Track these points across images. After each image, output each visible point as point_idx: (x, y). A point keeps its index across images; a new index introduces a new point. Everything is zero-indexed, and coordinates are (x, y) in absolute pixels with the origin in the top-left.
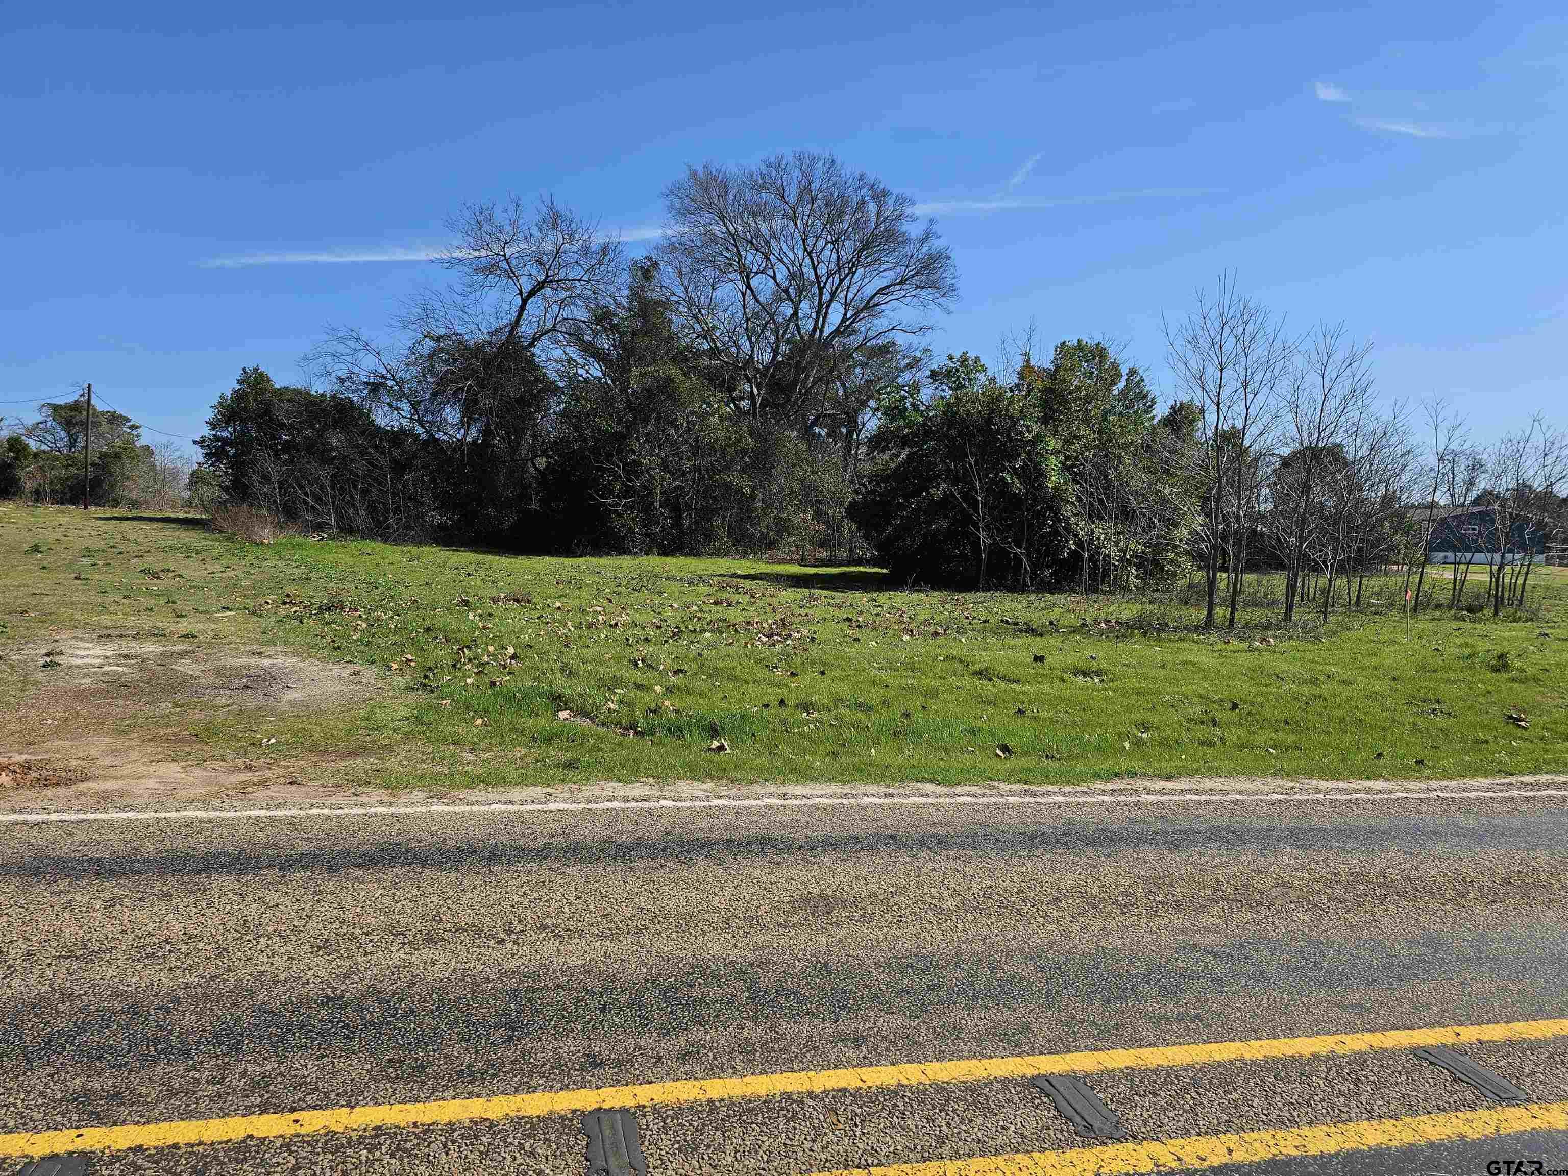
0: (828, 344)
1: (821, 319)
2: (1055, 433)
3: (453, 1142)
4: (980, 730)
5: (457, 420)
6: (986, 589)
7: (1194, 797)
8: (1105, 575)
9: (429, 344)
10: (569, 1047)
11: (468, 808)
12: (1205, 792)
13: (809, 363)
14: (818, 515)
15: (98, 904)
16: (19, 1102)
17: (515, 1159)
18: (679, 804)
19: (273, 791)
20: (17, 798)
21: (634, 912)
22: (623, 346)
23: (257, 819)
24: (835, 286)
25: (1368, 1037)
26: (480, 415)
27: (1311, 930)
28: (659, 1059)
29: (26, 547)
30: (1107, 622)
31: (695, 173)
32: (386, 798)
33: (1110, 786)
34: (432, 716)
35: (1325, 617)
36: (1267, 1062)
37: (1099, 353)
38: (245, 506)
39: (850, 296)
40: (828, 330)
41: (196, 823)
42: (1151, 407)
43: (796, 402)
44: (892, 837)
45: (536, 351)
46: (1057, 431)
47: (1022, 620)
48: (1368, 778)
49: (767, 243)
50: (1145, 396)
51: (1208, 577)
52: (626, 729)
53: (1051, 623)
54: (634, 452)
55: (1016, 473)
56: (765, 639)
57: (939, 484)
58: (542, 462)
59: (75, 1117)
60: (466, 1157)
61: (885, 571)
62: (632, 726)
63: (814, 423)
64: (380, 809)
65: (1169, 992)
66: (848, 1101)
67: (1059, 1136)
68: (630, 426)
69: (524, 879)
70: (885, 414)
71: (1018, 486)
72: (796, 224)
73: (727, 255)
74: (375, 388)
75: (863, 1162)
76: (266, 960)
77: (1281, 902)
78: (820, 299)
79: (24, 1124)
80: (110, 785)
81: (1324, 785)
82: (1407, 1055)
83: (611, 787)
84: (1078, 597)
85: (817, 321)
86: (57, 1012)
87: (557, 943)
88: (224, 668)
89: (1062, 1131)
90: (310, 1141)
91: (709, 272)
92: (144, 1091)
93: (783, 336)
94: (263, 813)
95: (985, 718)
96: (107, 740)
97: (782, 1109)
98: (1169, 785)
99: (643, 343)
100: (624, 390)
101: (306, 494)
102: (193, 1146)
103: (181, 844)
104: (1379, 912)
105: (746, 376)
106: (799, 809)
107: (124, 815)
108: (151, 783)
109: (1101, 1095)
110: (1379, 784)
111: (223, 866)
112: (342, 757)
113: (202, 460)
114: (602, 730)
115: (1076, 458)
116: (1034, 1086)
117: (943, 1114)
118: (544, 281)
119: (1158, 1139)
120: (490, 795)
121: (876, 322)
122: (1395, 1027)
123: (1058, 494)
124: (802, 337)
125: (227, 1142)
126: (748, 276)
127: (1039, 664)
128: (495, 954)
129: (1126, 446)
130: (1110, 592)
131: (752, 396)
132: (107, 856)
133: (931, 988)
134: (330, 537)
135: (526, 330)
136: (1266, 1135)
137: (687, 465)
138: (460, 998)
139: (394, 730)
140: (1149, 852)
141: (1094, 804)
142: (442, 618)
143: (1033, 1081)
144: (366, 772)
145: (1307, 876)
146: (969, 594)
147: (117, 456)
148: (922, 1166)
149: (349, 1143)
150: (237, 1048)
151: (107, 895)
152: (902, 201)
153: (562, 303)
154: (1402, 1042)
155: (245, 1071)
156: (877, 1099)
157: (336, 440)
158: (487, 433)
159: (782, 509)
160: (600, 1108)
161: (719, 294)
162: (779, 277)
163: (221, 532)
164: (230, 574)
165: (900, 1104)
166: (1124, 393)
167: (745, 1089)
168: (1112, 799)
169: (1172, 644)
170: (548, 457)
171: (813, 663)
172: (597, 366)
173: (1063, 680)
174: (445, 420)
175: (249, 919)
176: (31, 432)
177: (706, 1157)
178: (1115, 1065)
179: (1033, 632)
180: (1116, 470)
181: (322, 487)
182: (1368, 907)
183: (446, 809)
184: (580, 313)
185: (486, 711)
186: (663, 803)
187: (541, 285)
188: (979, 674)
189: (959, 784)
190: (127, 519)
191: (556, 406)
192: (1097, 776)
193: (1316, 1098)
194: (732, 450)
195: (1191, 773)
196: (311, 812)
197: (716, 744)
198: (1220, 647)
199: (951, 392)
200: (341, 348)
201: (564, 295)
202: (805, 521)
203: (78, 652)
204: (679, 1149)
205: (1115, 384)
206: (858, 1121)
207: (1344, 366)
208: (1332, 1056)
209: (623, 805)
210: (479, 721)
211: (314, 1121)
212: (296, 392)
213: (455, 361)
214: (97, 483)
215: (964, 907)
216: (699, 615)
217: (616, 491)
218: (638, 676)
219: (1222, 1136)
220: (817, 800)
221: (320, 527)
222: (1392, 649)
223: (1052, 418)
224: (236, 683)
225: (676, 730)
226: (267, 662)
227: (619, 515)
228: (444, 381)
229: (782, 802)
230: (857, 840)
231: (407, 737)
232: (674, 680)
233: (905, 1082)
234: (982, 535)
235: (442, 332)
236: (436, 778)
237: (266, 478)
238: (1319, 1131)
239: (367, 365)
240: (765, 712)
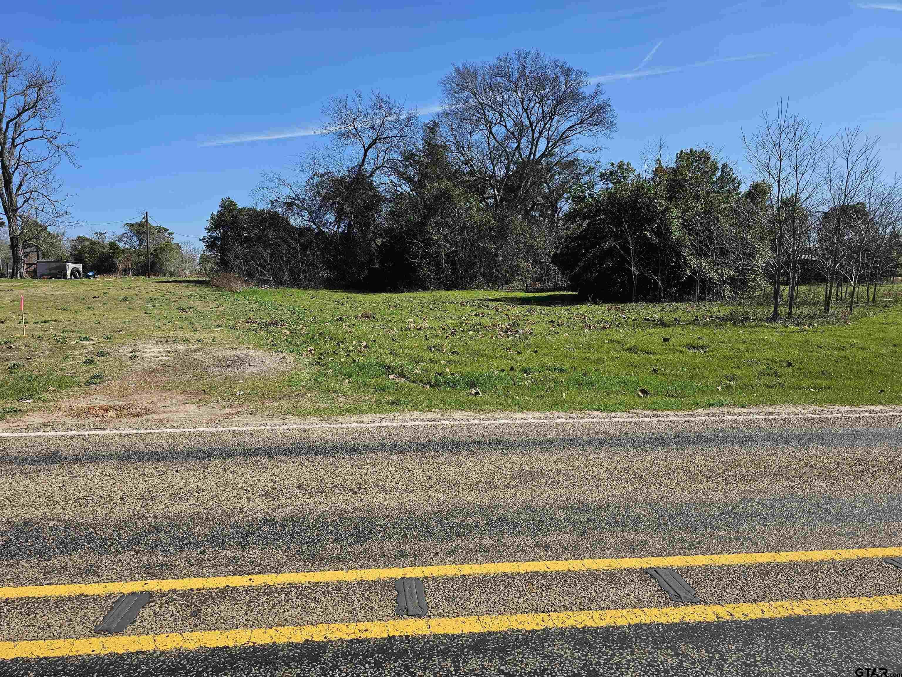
0: (538, 162)
1: (534, 148)
2: (676, 206)
3: (328, 592)
4: (630, 382)
5: (333, 220)
6: (636, 302)
7: (758, 417)
8: (710, 289)
9: (317, 179)
10: (388, 546)
11: (340, 425)
12: (766, 414)
13: (528, 174)
14: (535, 263)
15: (156, 474)
16: (118, 568)
17: (359, 601)
18: (452, 423)
19: (241, 418)
20: (118, 424)
21: (426, 479)
22: (421, 173)
23: (234, 432)
24: (542, 127)
25: (856, 551)
26: (345, 217)
27: (826, 491)
28: (437, 554)
29: (121, 298)
30: (710, 317)
31: (458, 68)
32: (298, 421)
33: (706, 411)
34: (323, 378)
35: (851, 310)
36: (790, 564)
37: (704, 156)
38: (227, 273)
39: (551, 133)
40: (538, 154)
41: (204, 434)
42: (738, 186)
43: (520, 198)
44: (572, 440)
45: (374, 179)
46: (678, 205)
47: (658, 318)
48: (872, 404)
49: (501, 106)
50: (733, 181)
51: (775, 288)
52: (426, 384)
53: (676, 319)
54: (429, 233)
55: (653, 232)
56: (503, 334)
57: (607, 241)
58: (379, 241)
59: (144, 575)
60: (335, 599)
61: (575, 293)
62: (429, 383)
63: (532, 209)
64: (295, 426)
65: (733, 525)
66: (539, 578)
67: (660, 600)
68: (427, 218)
69: (368, 461)
70: (573, 201)
71: (655, 239)
72: (517, 93)
73: (478, 115)
74: (289, 205)
75: (546, 609)
76: (237, 501)
77: (807, 476)
78: (533, 137)
79: (120, 578)
80: (163, 416)
81: (842, 408)
82: (880, 562)
83: (416, 414)
84: (693, 304)
85: (531, 149)
86: (137, 525)
87: (384, 494)
88: (218, 356)
89: (662, 598)
90: (257, 589)
91: (468, 126)
92: (177, 563)
93: (512, 160)
94: (236, 428)
95: (633, 375)
96: (161, 394)
97: (502, 581)
98: (744, 410)
99: (432, 170)
100: (422, 198)
101: (257, 265)
102: (200, 590)
103: (196, 444)
104: (871, 481)
105: (491, 184)
106: (520, 425)
107: (168, 430)
108: (182, 415)
109: (686, 579)
110: (880, 408)
111: (216, 455)
112: (276, 400)
113: (204, 249)
114: (411, 385)
115: (691, 221)
116: (647, 573)
117: (593, 586)
118: (377, 139)
119: (719, 604)
120: (352, 419)
121: (566, 147)
122: (874, 546)
123: (680, 243)
124: (523, 160)
125: (216, 589)
126: (490, 127)
127: (666, 343)
128: (352, 499)
129: (721, 212)
130: (713, 300)
131: (495, 197)
132: (160, 450)
133: (590, 521)
134: (271, 287)
135: (368, 167)
136: (786, 604)
137: (458, 238)
138: (333, 521)
139: (303, 386)
140: (727, 447)
141: (695, 421)
142: (328, 328)
143: (647, 571)
144: (288, 408)
145: (826, 461)
146: (626, 305)
147: (162, 249)
148: (579, 613)
149: (276, 591)
150: (222, 543)
151: (160, 469)
152: (580, 74)
153: (387, 151)
154: (878, 554)
155: (226, 555)
156: (556, 577)
157: (271, 235)
158: (349, 226)
159: (514, 260)
160: (404, 578)
161: (474, 138)
162: (508, 125)
163: (216, 287)
164: (221, 308)
165: (569, 580)
166: (720, 179)
167: (482, 570)
168: (707, 418)
169: (751, 330)
170: (383, 238)
171: (530, 346)
172: (407, 185)
173: (681, 352)
174: (327, 221)
175: (229, 481)
176: (120, 239)
177: (460, 604)
178: (696, 563)
179: (664, 325)
180: (715, 226)
181: (265, 261)
182: (864, 478)
183: (329, 426)
184: (396, 156)
185: (351, 376)
186: (443, 422)
187: (374, 142)
188: (630, 350)
189: (614, 411)
190: (169, 282)
191: (385, 209)
192: (699, 406)
193: (819, 584)
194: (484, 228)
195: (758, 403)
196: (260, 428)
197: (474, 391)
198: (781, 330)
199: (612, 185)
200: (271, 185)
201: (387, 146)
202: (527, 266)
203: (146, 350)
204: (446, 599)
205: (715, 175)
206: (544, 589)
207: (861, 154)
208: (832, 562)
209: (422, 423)
210: (347, 381)
211: (259, 580)
212: (250, 210)
213: (331, 187)
214: (153, 264)
215: (612, 477)
216: (466, 322)
217: (420, 255)
218: (431, 355)
219: (759, 603)
220: (530, 421)
221: (265, 282)
222: (895, 327)
223: (674, 197)
224: (224, 364)
225: (452, 384)
226: (239, 353)
227: (422, 268)
228: (325, 199)
229: (510, 422)
230: (551, 442)
231: (310, 390)
232: (451, 357)
233: (572, 569)
234: (633, 269)
235: (323, 172)
236: (324, 410)
237: (237, 257)
238: (820, 602)
239: (285, 194)
240: (503, 374)
